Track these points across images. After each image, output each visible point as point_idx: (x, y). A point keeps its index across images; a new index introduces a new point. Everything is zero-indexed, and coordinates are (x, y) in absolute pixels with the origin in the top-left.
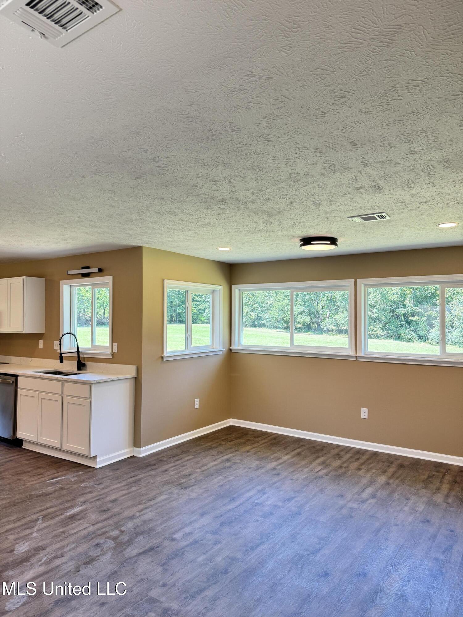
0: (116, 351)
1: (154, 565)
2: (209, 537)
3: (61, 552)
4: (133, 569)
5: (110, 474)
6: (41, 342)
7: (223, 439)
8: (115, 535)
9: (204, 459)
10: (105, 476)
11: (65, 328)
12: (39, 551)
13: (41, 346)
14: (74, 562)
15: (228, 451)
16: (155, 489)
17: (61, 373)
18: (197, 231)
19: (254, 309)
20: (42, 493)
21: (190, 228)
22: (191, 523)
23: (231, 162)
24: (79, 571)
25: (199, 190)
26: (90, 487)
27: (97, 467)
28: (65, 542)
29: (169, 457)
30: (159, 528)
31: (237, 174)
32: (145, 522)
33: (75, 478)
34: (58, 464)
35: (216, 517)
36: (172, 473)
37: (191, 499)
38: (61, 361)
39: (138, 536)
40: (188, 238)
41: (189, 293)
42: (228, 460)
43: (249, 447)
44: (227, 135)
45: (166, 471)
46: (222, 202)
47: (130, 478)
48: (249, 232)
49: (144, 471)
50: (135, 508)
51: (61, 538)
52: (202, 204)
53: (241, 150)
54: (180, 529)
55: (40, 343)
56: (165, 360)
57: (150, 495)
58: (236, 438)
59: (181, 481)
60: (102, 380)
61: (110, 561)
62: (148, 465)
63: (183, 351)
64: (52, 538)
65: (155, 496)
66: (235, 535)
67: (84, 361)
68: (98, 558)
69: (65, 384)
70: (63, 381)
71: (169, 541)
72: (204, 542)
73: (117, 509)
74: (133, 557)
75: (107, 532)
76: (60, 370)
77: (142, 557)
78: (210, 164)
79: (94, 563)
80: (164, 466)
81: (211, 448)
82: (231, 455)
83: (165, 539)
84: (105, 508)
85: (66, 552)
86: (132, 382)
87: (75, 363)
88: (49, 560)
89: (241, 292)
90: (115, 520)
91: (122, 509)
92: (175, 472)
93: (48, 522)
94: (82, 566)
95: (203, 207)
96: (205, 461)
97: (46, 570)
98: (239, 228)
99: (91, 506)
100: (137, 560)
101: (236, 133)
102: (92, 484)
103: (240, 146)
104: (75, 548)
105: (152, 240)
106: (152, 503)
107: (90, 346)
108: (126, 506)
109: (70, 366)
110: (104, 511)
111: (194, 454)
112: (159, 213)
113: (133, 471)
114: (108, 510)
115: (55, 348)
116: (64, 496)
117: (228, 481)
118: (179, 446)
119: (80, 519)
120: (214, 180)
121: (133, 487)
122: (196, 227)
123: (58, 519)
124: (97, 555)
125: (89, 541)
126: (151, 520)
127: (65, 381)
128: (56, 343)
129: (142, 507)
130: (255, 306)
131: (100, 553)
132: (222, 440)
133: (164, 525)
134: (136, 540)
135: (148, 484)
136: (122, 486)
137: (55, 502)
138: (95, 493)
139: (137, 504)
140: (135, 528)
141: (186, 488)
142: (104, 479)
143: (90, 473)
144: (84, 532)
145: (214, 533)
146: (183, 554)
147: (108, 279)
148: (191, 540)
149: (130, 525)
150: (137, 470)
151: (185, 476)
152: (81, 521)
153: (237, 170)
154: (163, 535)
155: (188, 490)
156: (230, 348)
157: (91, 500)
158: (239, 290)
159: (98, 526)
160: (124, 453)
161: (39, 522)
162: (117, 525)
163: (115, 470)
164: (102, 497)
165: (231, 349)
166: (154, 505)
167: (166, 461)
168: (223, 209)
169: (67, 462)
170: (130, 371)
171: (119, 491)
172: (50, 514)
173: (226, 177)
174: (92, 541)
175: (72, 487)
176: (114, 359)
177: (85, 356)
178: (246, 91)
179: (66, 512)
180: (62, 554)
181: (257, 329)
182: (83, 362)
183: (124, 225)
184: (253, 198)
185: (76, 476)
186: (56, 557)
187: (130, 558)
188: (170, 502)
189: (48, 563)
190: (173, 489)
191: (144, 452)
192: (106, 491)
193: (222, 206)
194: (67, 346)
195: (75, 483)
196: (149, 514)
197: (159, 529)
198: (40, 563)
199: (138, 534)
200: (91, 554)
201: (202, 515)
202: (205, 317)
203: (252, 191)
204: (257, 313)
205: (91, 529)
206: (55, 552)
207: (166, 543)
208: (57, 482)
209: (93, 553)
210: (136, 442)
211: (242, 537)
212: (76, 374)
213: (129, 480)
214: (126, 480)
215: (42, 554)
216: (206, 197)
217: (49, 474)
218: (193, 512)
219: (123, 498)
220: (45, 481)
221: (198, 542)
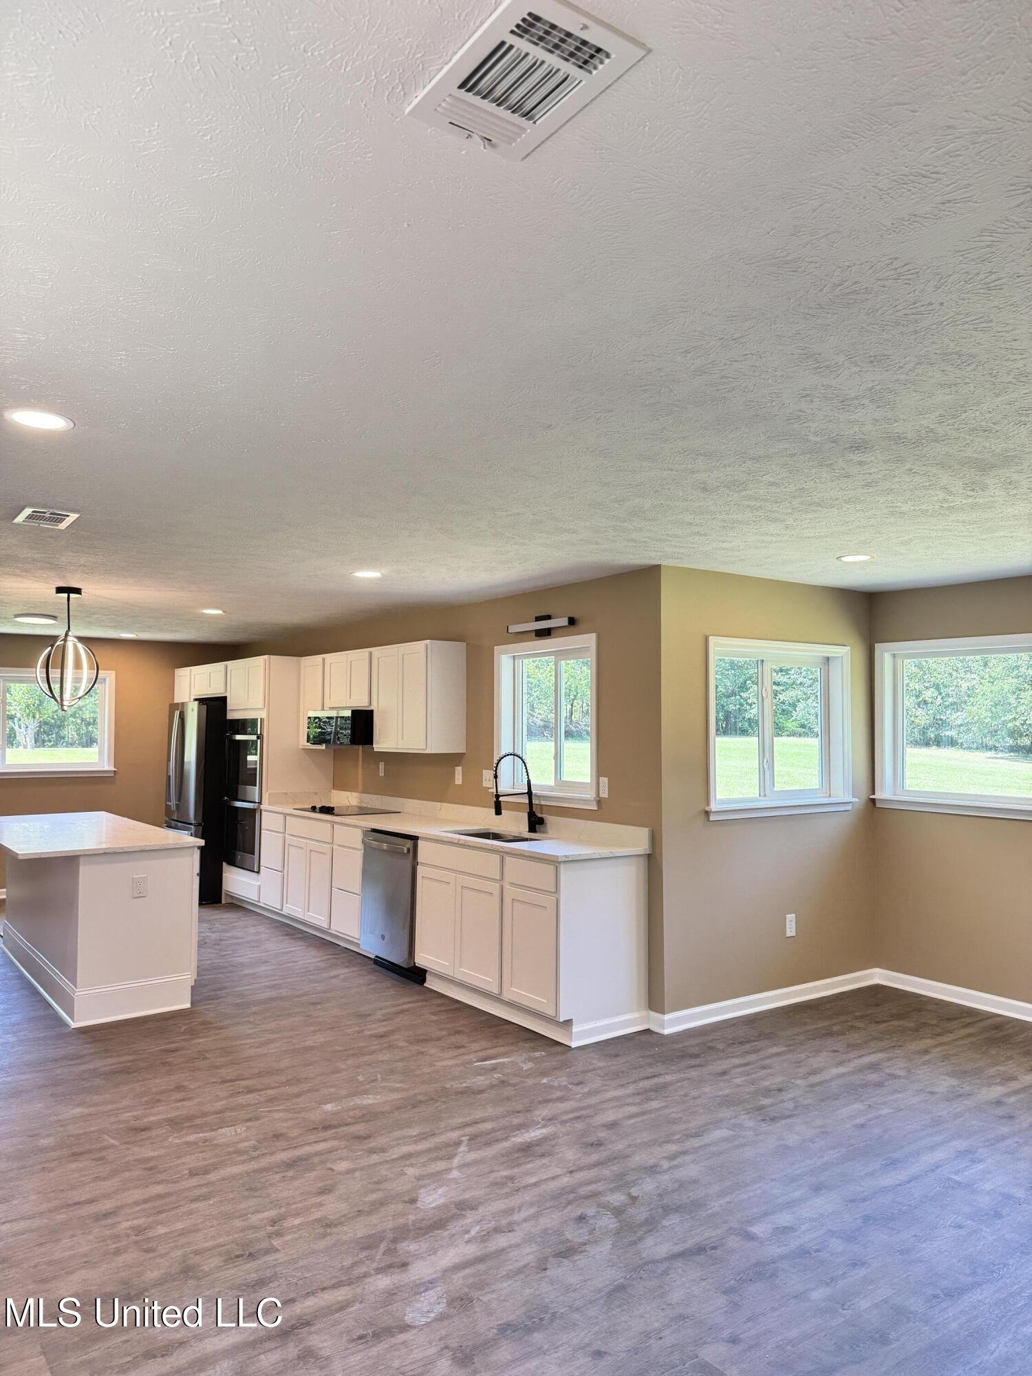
0: (606, 795)
1: (708, 1287)
2: (836, 1244)
3: (507, 1221)
4: (660, 1287)
5: (601, 1064)
6: (459, 770)
7: (857, 1014)
8: (618, 1204)
9: (814, 1056)
10: (591, 1067)
11: (504, 744)
12: (465, 1210)
13: (459, 780)
14: (534, 1247)
15: (872, 1044)
16: (701, 1111)
17: (496, 836)
18: (790, 521)
19: (925, 702)
20: (467, 1087)
21: (774, 515)
22: (789, 1205)
23: (886, 353)
24: (545, 1269)
25: (804, 425)
26: (560, 1088)
27: (574, 1045)
28: (515, 1201)
29: (731, 1042)
30: (715, 1204)
31: (903, 377)
32: (682, 1185)
33: (530, 1065)
34: (493, 1029)
35: (853, 1201)
36: (738, 1081)
37: (787, 1147)
38: (498, 812)
39: (668, 1215)
40: (768, 538)
41: (767, 666)
42: (874, 1067)
43: (928, 1042)
44: (883, 289)
45: (724, 1073)
46: (859, 446)
47: (645, 1079)
48: (925, 512)
49: (674, 1068)
50: (659, 1149)
51: (506, 1190)
52: (808, 456)
53: (916, 321)
54: (766, 1214)
55: (456, 772)
56: (712, 818)
57: (691, 1125)
58: (892, 1016)
59: (761, 1103)
60: (580, 855)
61: (610, 1260)
62: (684, 1055)
63: (753, 800)
64: (488, 1187)
65: (702, 1129)
66: (902, 1252)
67: (542, 814)
68: (583, 1248)
69: (507, 859)
70: (503, 854)
71: (739, 1238)
72: (824, 1255)
73: (619, 1146)
74: (661, 1261)
75: (600, 1193)
76: (495, 830)
77: (679, 1264)
78: (833, 362)
79: (576, 1258)
80: (719, 1062)
81: (830, 1034)
82: (880, 1056)
83: (731, 1231)
84: (592, 1139)
85: (518, 1224)
86: (642, 862)
87: (524, 817)
88: (484, 1233)
89: (899, 662)
90: (616, 1168)
91: (629, 1146)
92: (745, 1078)
93: (479, 1152)
94: (551, 1259)
95: (811, 464)
96: (817, 1062)
97: (479, 1254)
98: (898, 504)
99: (563, 1130)
100: (668, 1268)
101: (906, 282)
102: (564, 1081)
103: (914, 311)
104: (535, 1217)
105: (681, 551)
106: (696, 1143)
107: (552, 783)
108: (639, 1141)
109: (514, 822)
110: (592, 1145)
111: (789, 1043)
112: (705, 490)
113: (650, 1065)
114: (599, 1144)
115: (485, 784)
116: (508, 1099)
117: (878, 1118)
118: (750, 1020)
119: (543, 1155)
120: (841, 399)
121: (652, 1100)
122: (789, 510)
123: (499, 1147)
124: (580, 1240)
125: (565, 1207)
126: (695, 1181)
127: (508, 853)
128: (488, 774)
129: (673, 1148)
130: (928, 695)
131: (587, 1238)
132: (857, 1018)
133: (727, 1199)
134: (666, 1223)
135: (686, 1098)
136: (629, 1096)
137: (490, 1111)
138: (571, 1102)
139: (662, 1139)
140: (660, 1195)
141: (773, 1119)
142: (589, 1074)
143: (560, 1058)
144: (552, 1185)
145: (850, 1238)
146: (774, 1275)
147: (588, 641)
148: (794, 1244)
149: (648, 1186)
150: (658, 1062)
151: (767, 1092)
152: (545, 1161)
153: (901, 367)
154: (725, 1222)
155: (778, 1125)
156: (872, 797)
157: (565, 1118)
158: (894, 656)
159: (580, 1176)
160: (628, 1021)
161: (463, 1148)
162: (621, 1182)
163: (610, 1056)
164: (583, 1112)
165: (873, 801)
166: (700, 1147)
167: (723, 1051)
168: (861, 463)
169: (512, 1025)
170: (636, 840)
171: (620, 1106)
172: (482, 1134)
173: (873, 387)
174: (570, 1207)
175: (522, 1082)
176: (603, 811)
177: (543, 803)
178: (938, 176)
179: (514, 1136)
180: (510, 1224)
181: (933, 750)
182: (540, 815)
183: (625, 521)
184: (941, 430)
185: (530, 1059)
186: (497, 1230)
187: (654, 1262)
188: (737, 1147)
189: (484, 1238)
190: (743, 1117)
191: (673, 1023)
192: (594, 1100)
193: (856, 457)
194: (509, 781)
195: (529, 1074)
196: (690, 1170)
197: (716, 1206)
198: (467, 1236)
199: (668, 1210)
200: (569, 1235)
201: (817, 1189)
202: (796, 720)
203: (938, 414)
204: (931, 712)
205: (566, 1180)
206: (497, 1218)
207: (733, 1242)
208: (494, 1068)
209: (574, 1235)
210: (655, 999)
211: (921, 1261)
212: (526, 840)
213: (641, 1084)
214: (635, 1082)
215: (470, 1217)
216: (818, 439)
217: (477, 1049)
218: (793, 1180)
219: (632, 1121)
220: (471, 1062)
221: (808, 1252)
